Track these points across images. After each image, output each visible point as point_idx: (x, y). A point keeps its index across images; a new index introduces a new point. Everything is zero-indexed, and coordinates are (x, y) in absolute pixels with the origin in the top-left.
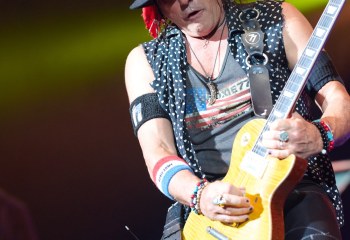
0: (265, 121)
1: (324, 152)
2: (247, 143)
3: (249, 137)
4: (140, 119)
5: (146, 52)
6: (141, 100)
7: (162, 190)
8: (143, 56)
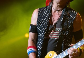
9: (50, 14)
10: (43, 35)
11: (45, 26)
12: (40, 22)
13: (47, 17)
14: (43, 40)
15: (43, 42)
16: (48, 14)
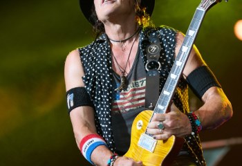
0: (152, 112)
1: (193, 133)
2: (141, 128)
3: (142, 124)
4: (72, 105)
5: (81, 55)
6: (73, 91)
7: (85, 157)
8: (78, 58)
9: (107, 51)
10: (107, 104)
11: (105, 83)
12: (90, 78)
13: (103, 61)
14: (107, 117)
15: (110, 120)
16: (104, 53)
